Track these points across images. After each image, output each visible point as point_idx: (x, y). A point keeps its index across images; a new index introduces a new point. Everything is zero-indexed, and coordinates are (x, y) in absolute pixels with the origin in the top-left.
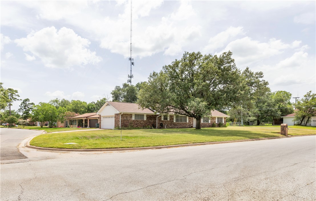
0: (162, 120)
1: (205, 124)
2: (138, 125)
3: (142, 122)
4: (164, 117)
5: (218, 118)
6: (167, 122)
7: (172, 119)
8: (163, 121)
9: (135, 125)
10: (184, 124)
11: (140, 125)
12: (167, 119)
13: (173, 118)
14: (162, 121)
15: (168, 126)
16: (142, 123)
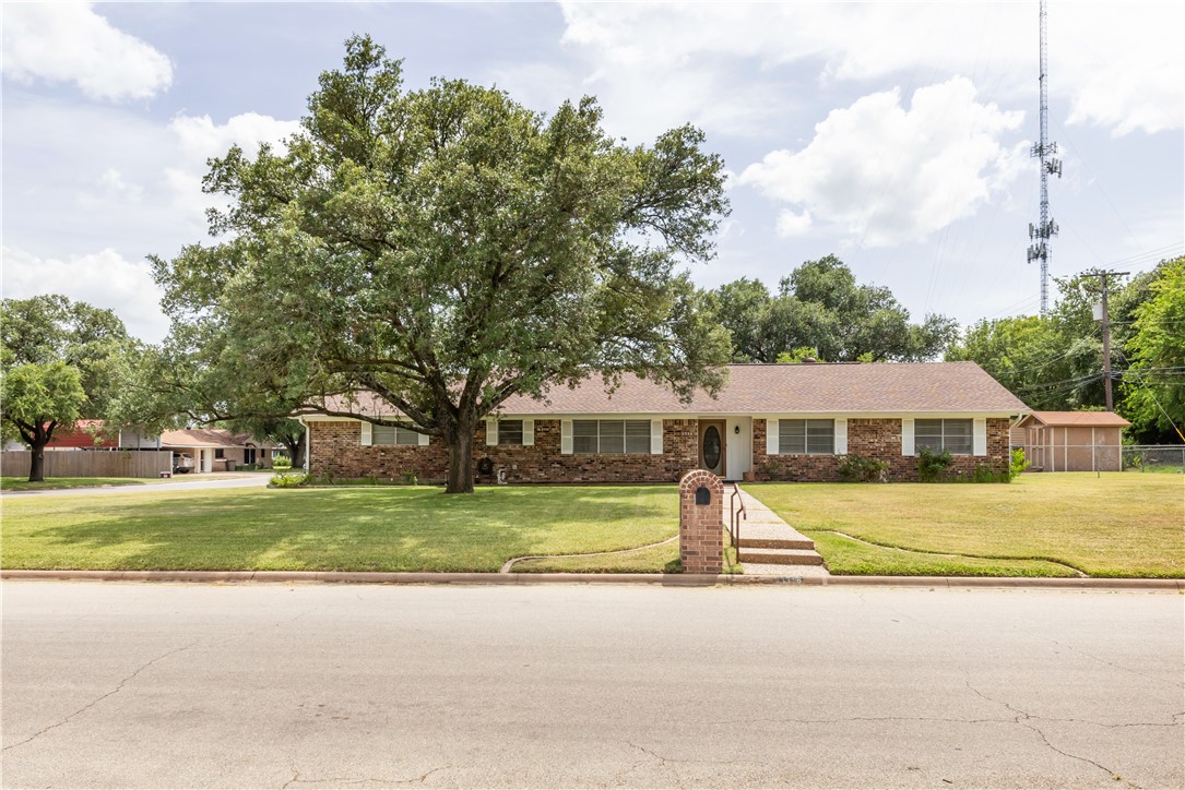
0: (488, 444)
1: (804, 461)
2: (390, 469)
3: (407, 456)
4: (500, 429)
5: (918, 422)
6: (519, 453)
7: (550, 439)
8: (496, 451)
9: (374, 467)
10: (635, 461)
11: (398, 470)
12: (518, 438)
13: (559, 435)
14: (489, 447)
15: (528, 474)
16: (408, 461)
